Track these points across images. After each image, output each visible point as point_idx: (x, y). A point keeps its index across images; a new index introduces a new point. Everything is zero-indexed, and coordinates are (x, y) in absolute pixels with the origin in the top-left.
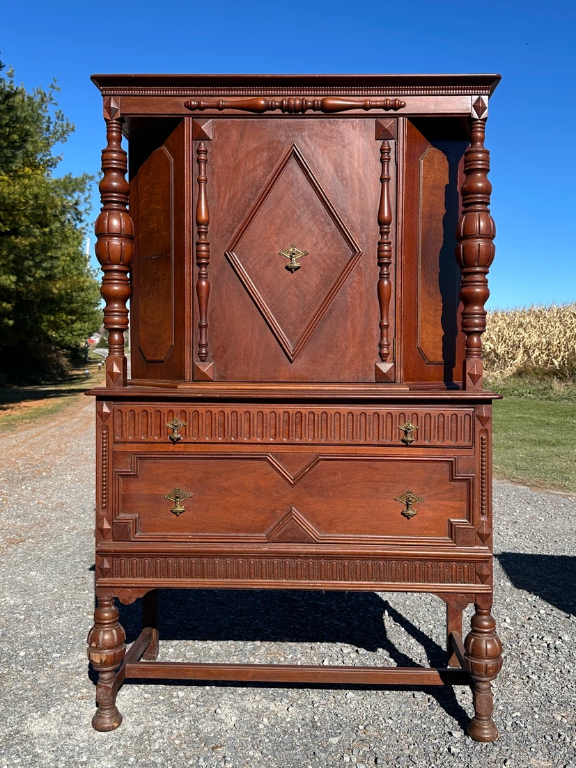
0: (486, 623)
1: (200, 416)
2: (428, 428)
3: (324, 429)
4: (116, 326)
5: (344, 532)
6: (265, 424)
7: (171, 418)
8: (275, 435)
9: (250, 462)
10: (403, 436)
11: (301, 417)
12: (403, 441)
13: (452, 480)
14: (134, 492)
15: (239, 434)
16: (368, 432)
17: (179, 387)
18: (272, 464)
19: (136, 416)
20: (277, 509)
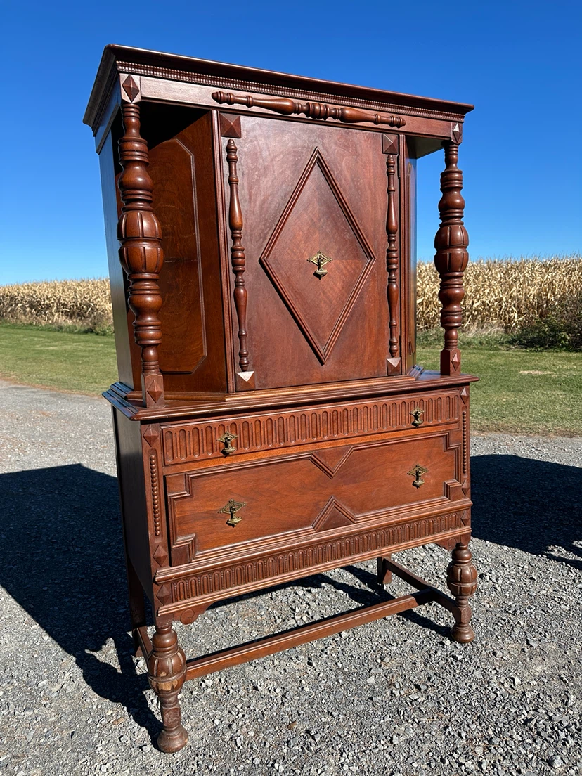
0: (466, 556)
1: (250, 427)
2: (430, 410)
3: (356, 423)
4: (152, 342)
5: (373, 509)
6: (307, 426)
7: (221, 432)
8: (317, 434)
9: (296, 462)
10: (413, 419)
11: (337, 414)
12: (413, 424)
13: (447, 450)
14: (189, 513)
15: (286, 438)
16: (388, 420)
17: (227, 400)
18: (315, 461)
19: (187, 435)
20: (320, 501)
